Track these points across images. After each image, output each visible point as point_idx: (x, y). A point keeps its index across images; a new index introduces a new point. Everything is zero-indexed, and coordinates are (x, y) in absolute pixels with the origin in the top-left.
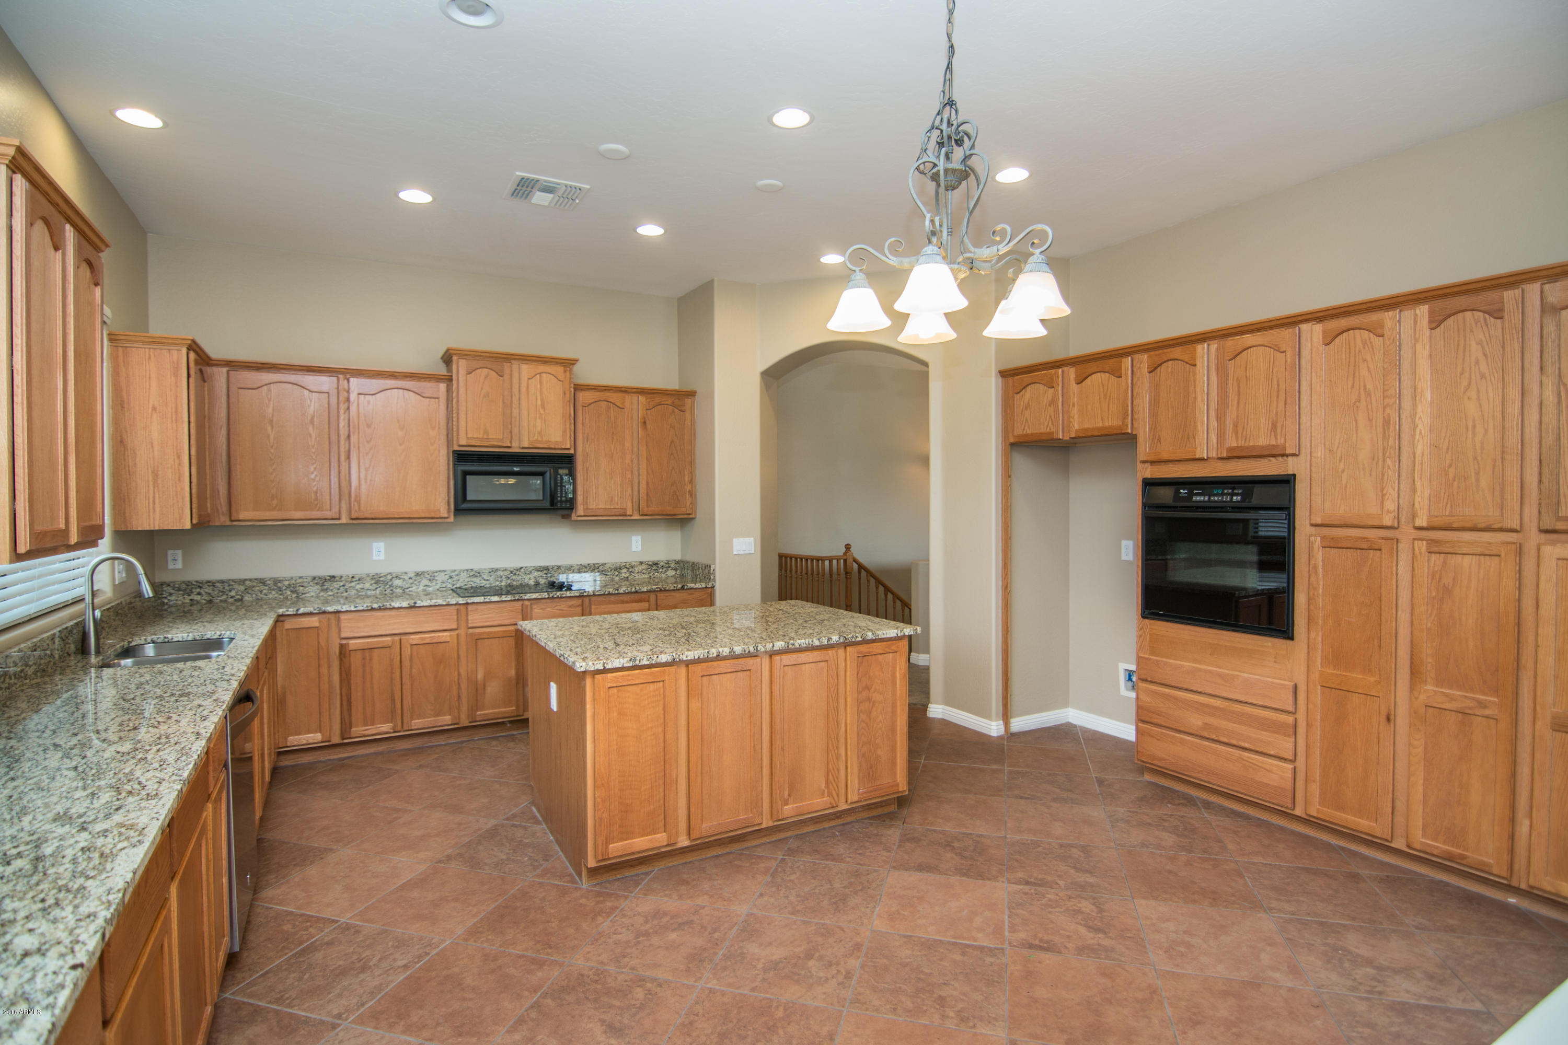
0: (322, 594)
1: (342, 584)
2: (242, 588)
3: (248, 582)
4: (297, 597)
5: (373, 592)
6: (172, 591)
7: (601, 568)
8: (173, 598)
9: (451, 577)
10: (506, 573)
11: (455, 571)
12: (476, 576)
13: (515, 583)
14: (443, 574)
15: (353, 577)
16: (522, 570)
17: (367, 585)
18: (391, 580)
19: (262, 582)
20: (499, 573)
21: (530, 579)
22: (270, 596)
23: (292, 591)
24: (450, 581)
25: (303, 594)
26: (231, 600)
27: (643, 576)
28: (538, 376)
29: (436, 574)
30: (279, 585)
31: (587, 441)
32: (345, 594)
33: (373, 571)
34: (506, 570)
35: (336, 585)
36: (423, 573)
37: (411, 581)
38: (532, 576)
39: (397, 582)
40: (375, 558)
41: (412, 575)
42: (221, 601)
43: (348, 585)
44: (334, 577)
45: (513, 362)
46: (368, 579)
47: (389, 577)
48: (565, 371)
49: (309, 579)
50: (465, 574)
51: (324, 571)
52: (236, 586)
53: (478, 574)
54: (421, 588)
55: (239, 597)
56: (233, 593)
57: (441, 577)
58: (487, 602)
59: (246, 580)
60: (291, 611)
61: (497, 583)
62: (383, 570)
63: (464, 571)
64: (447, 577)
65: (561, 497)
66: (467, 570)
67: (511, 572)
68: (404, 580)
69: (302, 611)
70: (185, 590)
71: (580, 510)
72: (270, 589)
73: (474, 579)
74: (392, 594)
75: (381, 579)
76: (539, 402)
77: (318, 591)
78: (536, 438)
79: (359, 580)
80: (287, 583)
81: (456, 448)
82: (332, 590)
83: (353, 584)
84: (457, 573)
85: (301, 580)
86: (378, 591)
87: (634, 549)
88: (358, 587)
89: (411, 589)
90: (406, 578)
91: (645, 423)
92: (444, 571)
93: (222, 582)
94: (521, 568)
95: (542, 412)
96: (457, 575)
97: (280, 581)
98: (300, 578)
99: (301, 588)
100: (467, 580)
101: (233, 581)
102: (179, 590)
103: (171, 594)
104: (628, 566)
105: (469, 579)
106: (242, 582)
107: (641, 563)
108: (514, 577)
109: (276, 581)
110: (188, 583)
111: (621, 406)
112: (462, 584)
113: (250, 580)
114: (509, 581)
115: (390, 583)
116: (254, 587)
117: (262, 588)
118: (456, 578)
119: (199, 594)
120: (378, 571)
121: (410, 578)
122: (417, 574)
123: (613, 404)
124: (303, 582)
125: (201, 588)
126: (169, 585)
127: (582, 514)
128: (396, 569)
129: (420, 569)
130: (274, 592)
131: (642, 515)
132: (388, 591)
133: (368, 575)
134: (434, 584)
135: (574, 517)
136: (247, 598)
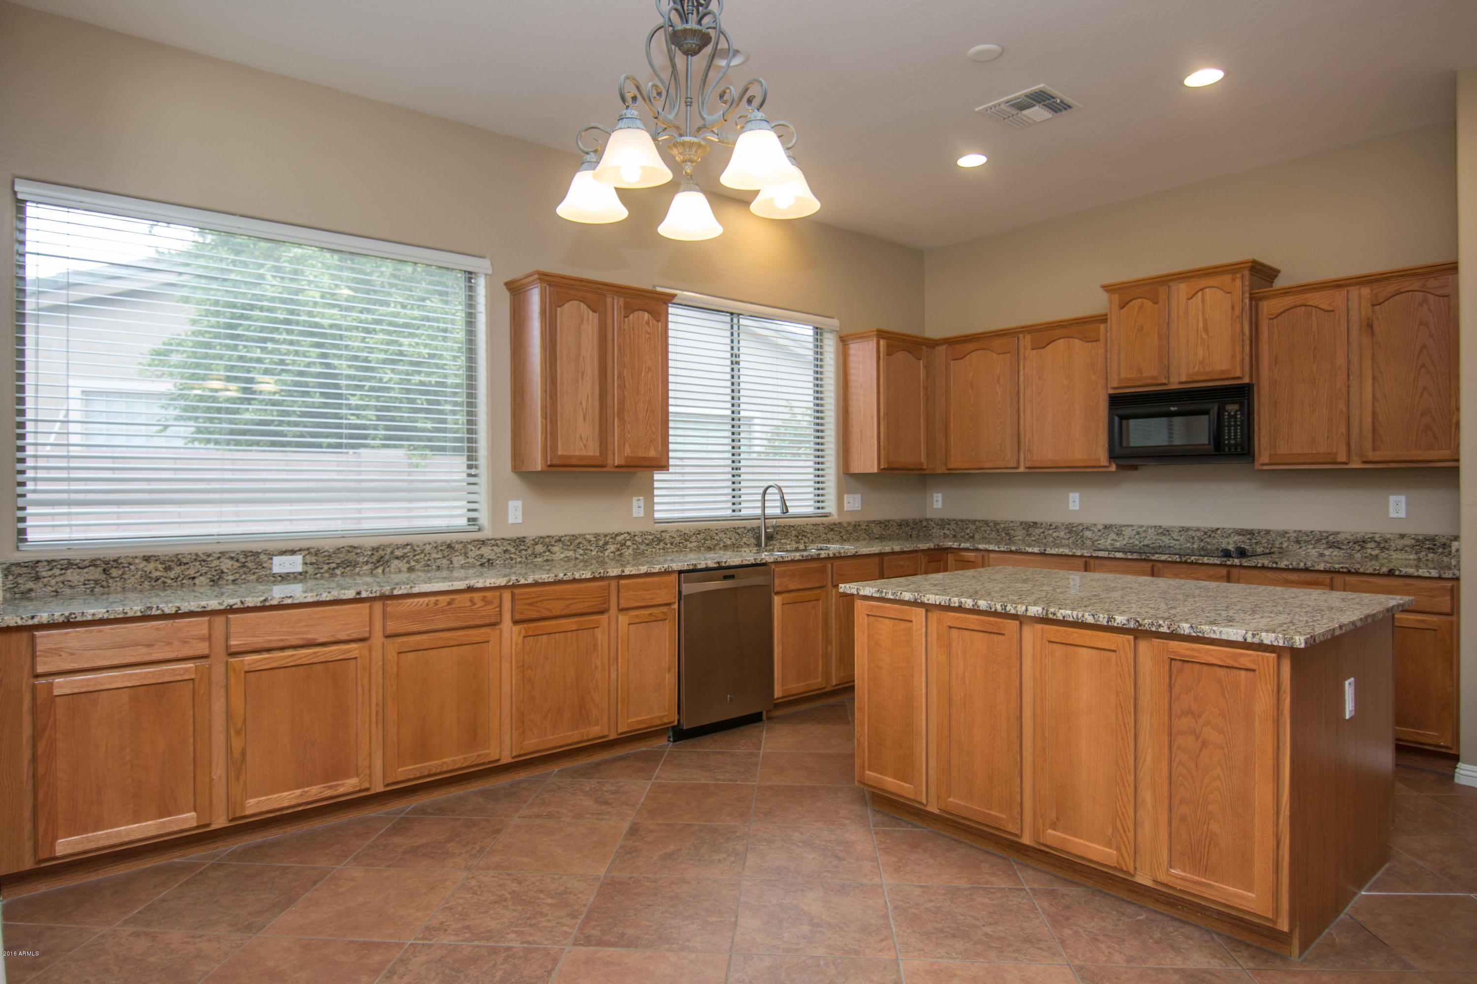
0: (1027, 538)
1: (1042, 530)
2: (974, 527)
3: (977, 523)
4: (1009, 539)
5: (1067, 541)
6: (934, 526)
7: (1331, 538)
8: (934, 531)
9: (1138, 533)
10: (1199, 534)
11: (1142, 526)
12: (1164, 535)
13: (1209, 547)
14: (1130, 529)
15: (1051, 525)
16: (1219, 532)
17: (1062, 534)
18: (1082, 530)
19: (986, 523)
20: (1190, 533)
21: (1228, 543)
22: (992, 536)
23: (1006, 534)
24: (1137, 537)
25: (1014, 537)
26: (967, 537)
27: (1405, 556)
28: (1200, 294)
29: (1124, 529)
30: (998, 527)
31: (1276, 363)
32: (1044, 541)
33: (1067, 520)
34: (1198, 530)
35: (1038, 531)
36: (1111, 526)
37: (1099, 534)
38: (1230, 540)
39: (1088, 534)
40: (1071, 507)
41: (1101, 527)
42: (961, 537)
43: (1047, 532)
44: (1035, 523)
45: (1171, 284)
46: (1063, 527)
47: (1081, 528)
48: (1234, 280)
49: (1018, 524)
50: (1153, 530)
51: (1030, 518)
52: (970, 525)
53: (1166, 532)
54: (1109, 541)
55: (971, 534)
56: (968, 531)
57: (1128, 532)
58: (1111, 558)
59: (976, 521)
60: (956, 545)
61: (1188, 545)
62: (1075, 520)
63: (1151, 527)
64: (1134, 532)
65: (1229, 439)
66: (1155, 527)
67: (1205, 533)
68: (1093, 532)
69: (963, 545)
70: (941, 526)
71: (1263, 456)
72: (991, 530)
73: (1163, 538)
74: (1083, 545)
75: (1074, 529)
76: (1201, 325)
77: (1024, 536)
78: (1196, 369)
79: (1056, 528)
80: (1002, 526)
81: (1111, 392)
82: (1034, 536)
83: (1051, 532)
84: (1144, 529)
85: (1011, 525)
86: (1071, 541)
87: (1392, 514)
88: (1055, 535)
89: (1099, 542)
90: (1096, 530)
91: (1370, 326)
92: (1132, 526)
93: (962, 521)
94: (1218, 529)
95: (1205, 336)
96: (1145, 531)
97: (998, 524)
98: (1012, 522)
99: (1012, 532)
100: (1154, 538)
101: (969, 521)
102: (938, 525)
103: (933, 528)
104: (1377, 539)
105: (1157, 537)
106: (974, 522)
107: (1402, 536)
108: (1208, 540)
109: (996, 523)
110: (942, 520)
111: (1329, 308)
112: (1150, 542)
113: (979, 521)
114: (1202, 544)
115: (1081, 534)
116: (981, 527)
117: (987, 528)
118: (1143, 535)
119: (948, 529)
120: (1071, 521)
121: (1099, 531)
122: (1106, 527)
123: (1316, 307)
124: (1014, 526)
125: (949, 524)
126: (932, 521)
127: (1267, 461)
128: (1087, 520)
129: (1108, 522)
130: (994, 533)
131: (1364, 462)
132: (1079, 541)
133: (1063, 524)
134: (1121, 539)
135: (1257, 466)
136: (977, 536)
